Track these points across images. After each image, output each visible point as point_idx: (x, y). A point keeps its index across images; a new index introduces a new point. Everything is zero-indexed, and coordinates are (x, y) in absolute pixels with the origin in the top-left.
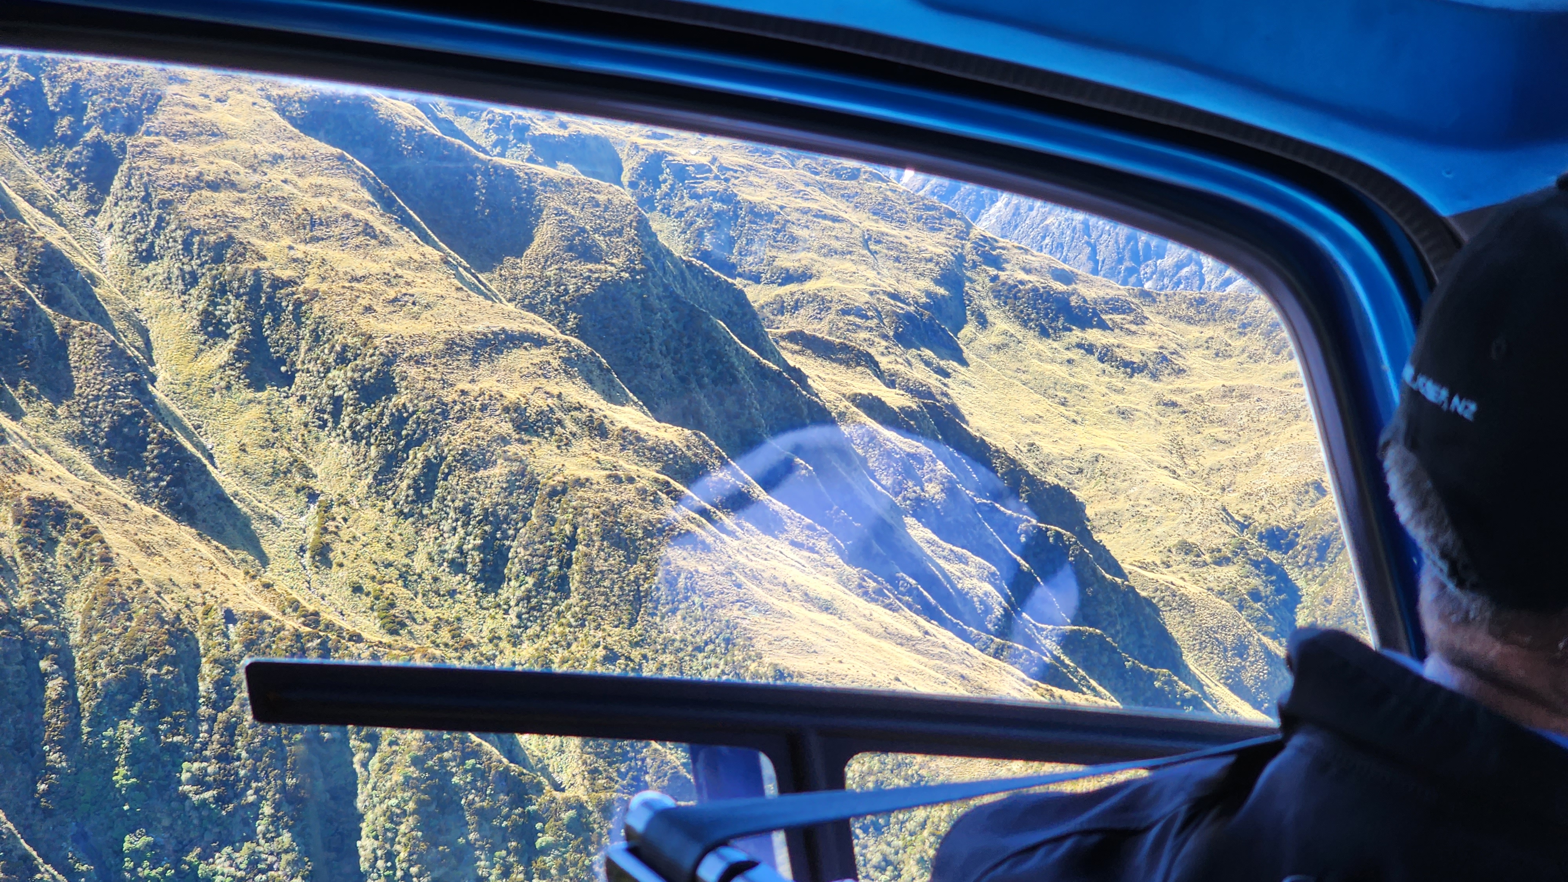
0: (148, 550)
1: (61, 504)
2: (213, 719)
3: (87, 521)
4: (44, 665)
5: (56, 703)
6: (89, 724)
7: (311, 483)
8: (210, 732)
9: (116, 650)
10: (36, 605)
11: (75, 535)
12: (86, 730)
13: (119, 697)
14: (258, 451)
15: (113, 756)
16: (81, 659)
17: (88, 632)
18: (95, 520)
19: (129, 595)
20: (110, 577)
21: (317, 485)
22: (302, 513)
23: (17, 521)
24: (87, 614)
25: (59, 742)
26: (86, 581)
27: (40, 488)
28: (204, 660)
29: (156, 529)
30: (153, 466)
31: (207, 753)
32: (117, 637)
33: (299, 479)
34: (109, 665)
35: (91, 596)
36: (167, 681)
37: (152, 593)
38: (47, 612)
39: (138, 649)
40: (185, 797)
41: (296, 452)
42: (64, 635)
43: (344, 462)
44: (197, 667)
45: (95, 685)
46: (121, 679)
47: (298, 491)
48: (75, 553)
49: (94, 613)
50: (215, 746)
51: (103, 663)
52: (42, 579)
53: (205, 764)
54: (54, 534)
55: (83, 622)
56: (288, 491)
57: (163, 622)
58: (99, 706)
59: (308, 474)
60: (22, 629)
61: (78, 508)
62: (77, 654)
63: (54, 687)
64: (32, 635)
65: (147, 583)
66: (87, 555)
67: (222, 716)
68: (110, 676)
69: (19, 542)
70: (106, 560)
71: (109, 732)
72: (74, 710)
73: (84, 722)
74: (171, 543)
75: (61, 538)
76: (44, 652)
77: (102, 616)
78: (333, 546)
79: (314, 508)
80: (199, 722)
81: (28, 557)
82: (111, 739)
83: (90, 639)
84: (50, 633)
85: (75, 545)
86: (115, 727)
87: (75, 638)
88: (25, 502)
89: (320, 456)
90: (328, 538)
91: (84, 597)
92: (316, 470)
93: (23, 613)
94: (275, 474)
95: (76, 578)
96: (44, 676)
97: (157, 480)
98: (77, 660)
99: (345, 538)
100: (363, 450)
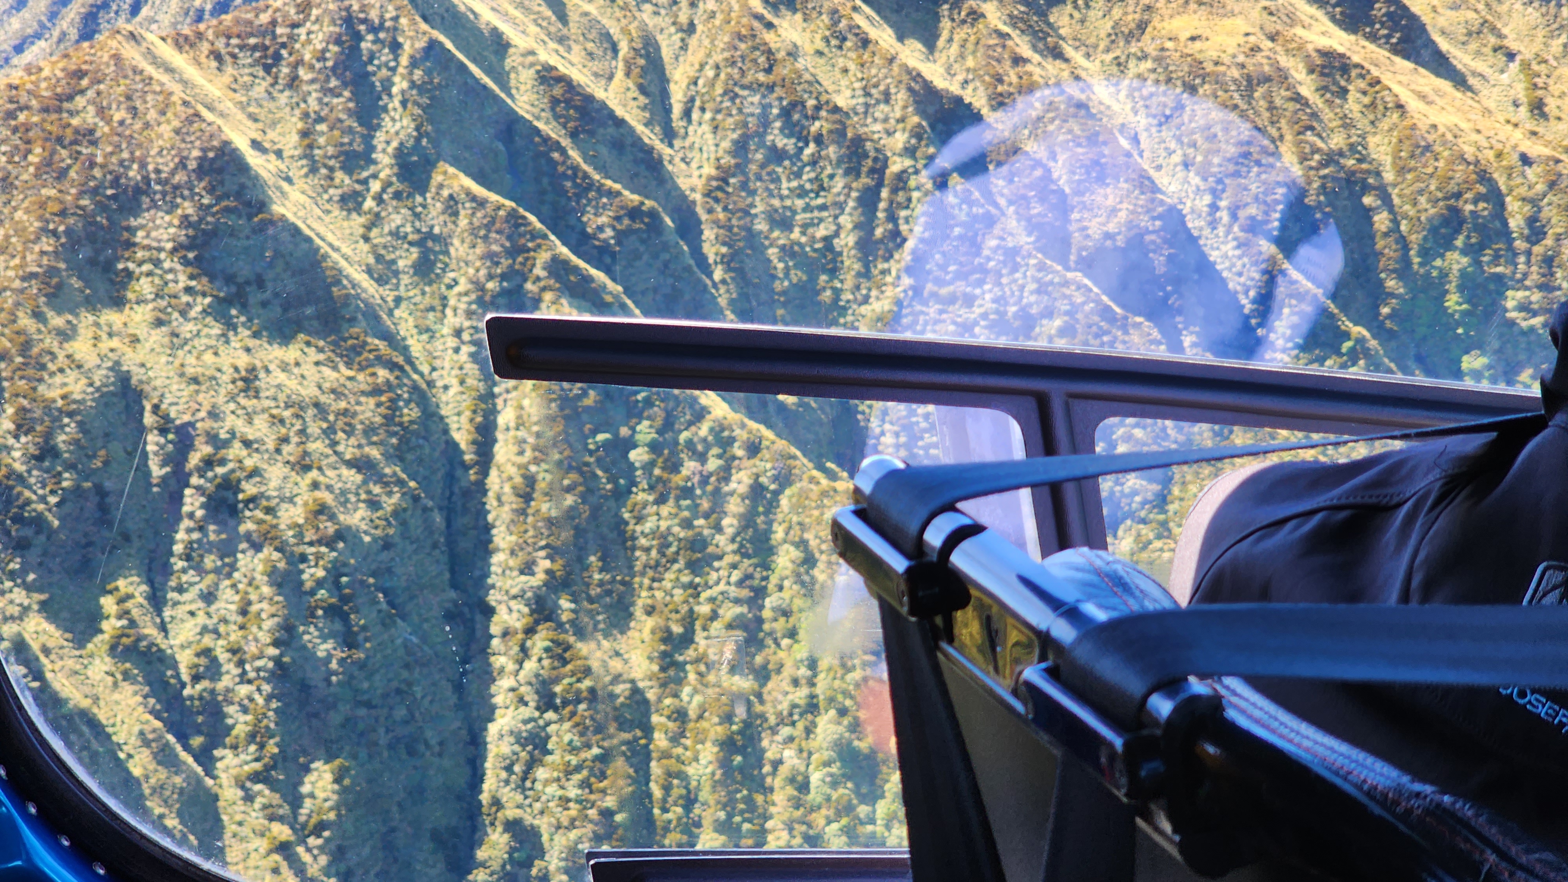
0: (1422, 97)
1: (1342, 56)
2: (1529, 253)
3: (1368, 72)
4: (1367, 200)
5: (1386, 235)
6: (1419, 254)
8: (1528, 263)
9: (1432, 188)
10: (1352, 147)
11: (1362, 84)
12: (1417, 260)
13: (1443, 230)
15: (1443, 284)
16: (1400, 196)
17: (1402, 171)
18: (1375, 72)
19: (1430, 138)
20: (1407, 123)
21: (1514, 46)
23: (1311, 71)
24: (1396, 157)
25: (1394, 271)
26: (1385, 124)
27: (1324, 43)
28: (1508, 199)
29: (1422, 81)
30: (1383, 24)
31: (1528, 283)
32: (1431, 175)
33: (1493, 40)
34: (1429, 201)
35: (1394, 140)
36: (1484, 217)
37: (1449, 137)
38: (1360, 153)
39: (1452, 187)
40: (1512, 323)
42: (1378, 174)
44: (1502, 205)
45: (1419, 219)
46: (1442, 215)
47: (1495, 50)
48: (1366, 100)
49: (1403, 154)
50: (1535, 276)
51: (1422, 200)
52: (1347, 124)
53: (1527, 293)
54: (1343, 83)
55: (1394, 163)
56: (1484, 50)
57: (1469, 163)
58: (1425, 239)
60: (1343, 167)
61: (1356, 59)
62: (1394, 192)
63: (1381, 221)
64: (1353, 173)
65: (1441, 129)
66: (1378, 102)
67: (1537, 249)
68: (1432, 211)
69: (1317, 90)
70: (1400, 106)
71: (1438, 262)
72: (1403, 243)
73: (1412, 253)
74: (1438, 92)
75: (1350, 87)
76: (1366, 188)
77: (1412, 156)
78: (1546, 101)
79: (1514, 66)
80: (1516, 254)
81: (1329, 103)
82: (1440, 270)
83: (1404, 180)
84: (1368, 172)
85: (1365, 93)
86: (1442, 256)
87: (1389, 176)
88: (1314, 54)
89: (1506, 17)
90: (1540, 93)
91: (1386, 141)
92: (1505, 31)
93: (1341, 154)
94: (1469, 34)
95: (1372, 123)
96: (1367, 213)
98: (1394, 196)
99: (1557, 94)
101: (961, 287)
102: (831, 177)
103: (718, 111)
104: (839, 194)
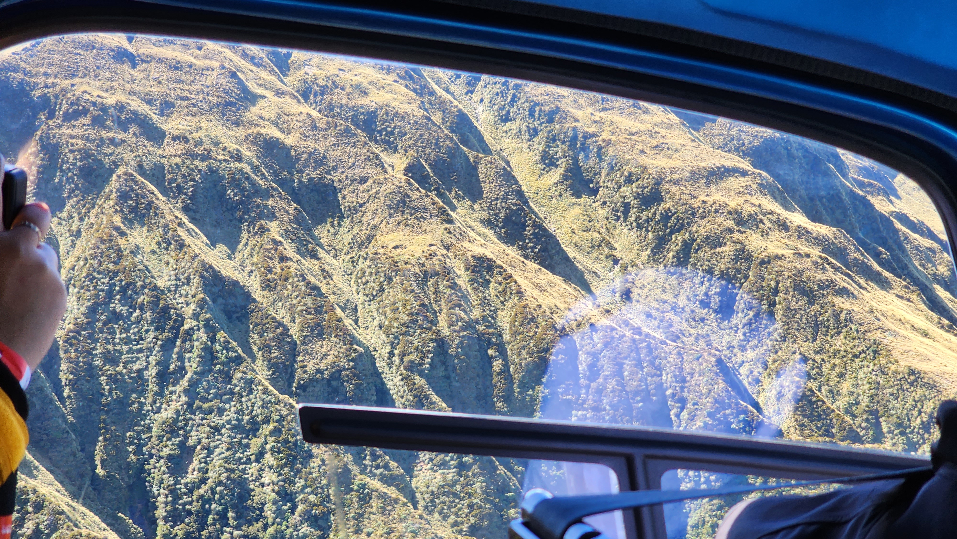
0: (539, 287)
1: (490, 260)
2: (588, 387)
3: (505, 271)
4: (490, 352)
5: (499, 374)
6: (519, 387)
7: (614, 253)
8: (587, 393)
9: (531, 345)
10: (484, 318)
11: (500, 278)
12: (517, 390)
13: (535, 372)
14: (582, 233)
15: (532, 406)
16: (511, 350)
17: (514, 334)
18: (509, 270)
19: (535, 314)
20: (523, 303)
21: (618, 255)
22: (610, 271)
23: (467, 269)
24: (512, 325)
25: (502, 397)
26: (509, 304)
27: (479, 251)
28: (580, 353)
29: (542, 276)
30: (530, 240)
31: (586, 406)
32: (532, 337)
33: (607, 250)
34: (528, 353)
35: (513, 314)
36: (562, 364)
37: (548, 313)
38: (489, 322)
39: (544, 345)
41: (604, 235)
42: (500, 335)
43: (632, 241)
44: (576, 357)
45: (521, 365)
46: (535, 362)
47: (607, 257)
48: (501, 288)
49: (516, 323)
50: (590, 402)
51: (524, 352)
52: (485, 302)
53: (585, 412)
54: (488, 277)
55: (511, 328)
56: (600, 257)
57: (556, 330)
58: (523, 377)
59: (612, 248)
60: (477, 331)
61: (499, 262)
62: (508, 347)
63: (497, 365)
64: (483, 334)
65: (544, 307)
66: (508, 290)
67: (593, 385)
68: (529, 360)
69: (469, 281)
70: (519, 293)
71: (530, 392)
72: (509, 379)
73: (515, 385)
74: (551, 284)
75: (492, 280)
76: (490, 345)
77: (522, 325)
78: (632, 290)
79: (617, 268)
80: (580, 388)
81: (475, 289)
82: (531, 396)
83: (516, 339)
84: (493, 334)
85: (500, 284)
86: (533, 389)
87: (506, 337)
88: (470, 258)
89: (617, 237)
90: (629, 285)
91: (509, 314)
92: (616, 245)
93: (477, 322)
94: (593, 247)
95: (502, 303)
96: (490, 359)
97: (533, 248)
98: (508, 350)
99: (639, 286)
100: (643, 234)
101: (216, 403)
102: (147, 331)
103: (82, 288)
104: (150, 343)
